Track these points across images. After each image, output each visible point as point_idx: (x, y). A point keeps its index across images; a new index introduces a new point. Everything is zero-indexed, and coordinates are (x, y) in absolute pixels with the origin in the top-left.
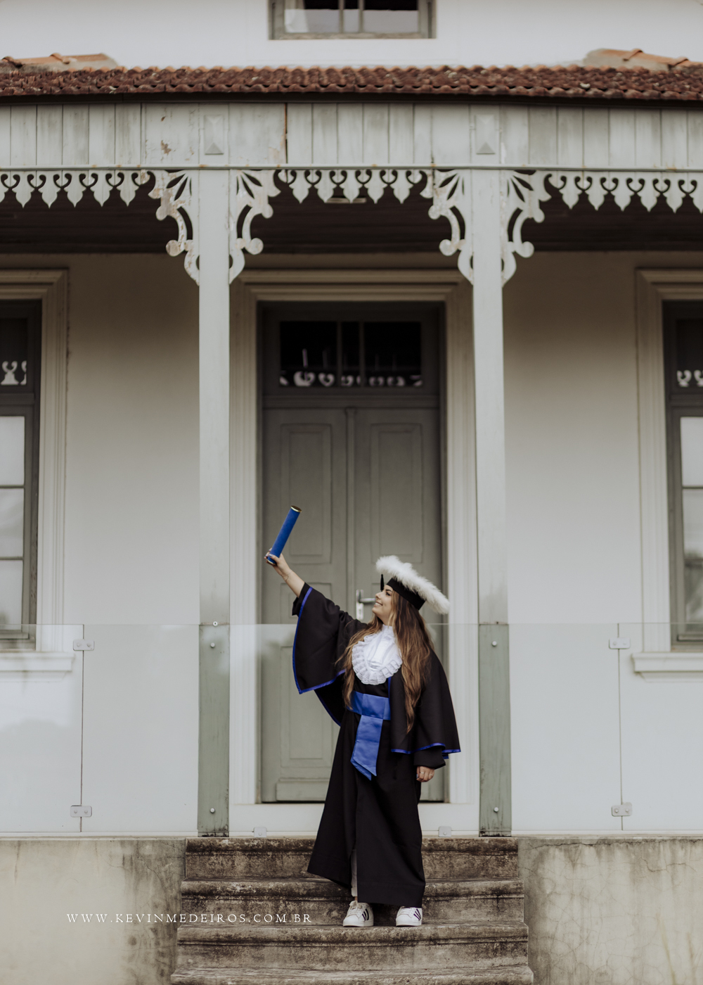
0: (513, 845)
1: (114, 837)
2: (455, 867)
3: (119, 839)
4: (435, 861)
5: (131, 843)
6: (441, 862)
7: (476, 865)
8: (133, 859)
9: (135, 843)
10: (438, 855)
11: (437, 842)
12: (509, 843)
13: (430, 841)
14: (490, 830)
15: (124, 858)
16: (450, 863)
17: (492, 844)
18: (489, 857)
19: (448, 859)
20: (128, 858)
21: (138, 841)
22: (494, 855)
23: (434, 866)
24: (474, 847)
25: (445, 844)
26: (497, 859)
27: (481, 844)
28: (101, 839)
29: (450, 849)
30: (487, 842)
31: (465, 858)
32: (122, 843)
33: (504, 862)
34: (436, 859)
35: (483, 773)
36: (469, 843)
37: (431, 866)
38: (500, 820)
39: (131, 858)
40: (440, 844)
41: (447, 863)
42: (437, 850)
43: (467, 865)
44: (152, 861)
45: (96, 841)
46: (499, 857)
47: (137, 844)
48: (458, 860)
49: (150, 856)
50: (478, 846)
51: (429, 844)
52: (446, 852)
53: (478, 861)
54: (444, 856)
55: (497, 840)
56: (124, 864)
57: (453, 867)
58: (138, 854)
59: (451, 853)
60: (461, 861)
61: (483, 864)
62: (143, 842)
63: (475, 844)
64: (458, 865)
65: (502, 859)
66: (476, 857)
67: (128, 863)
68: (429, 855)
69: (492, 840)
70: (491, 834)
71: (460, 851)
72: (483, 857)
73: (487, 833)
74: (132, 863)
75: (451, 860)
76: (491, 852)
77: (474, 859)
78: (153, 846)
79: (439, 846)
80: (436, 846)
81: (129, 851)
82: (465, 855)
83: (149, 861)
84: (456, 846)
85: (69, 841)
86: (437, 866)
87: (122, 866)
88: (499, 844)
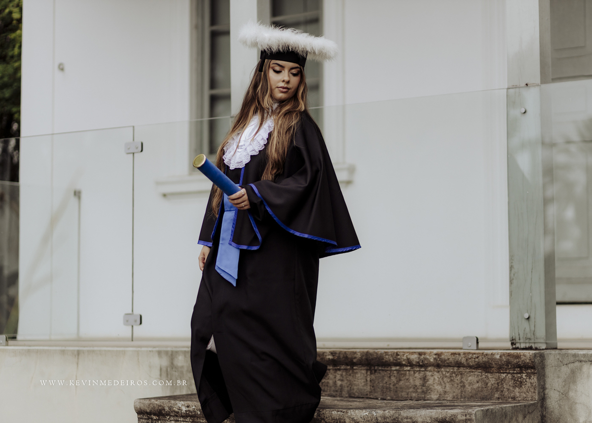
0: (528, 361)
1: (154, 347)
2: (467, 386)
3: (157, 349)
4: (445, 379)
5: (166, 352)
6: (451, 380)
7: (489, 385)
8: (169, 370)
9: (170, 353)
10: (448, 372)
11: (443, 357)
12: (523, 358)
13: (436, 355)
14: (521, 341)
15: (161, 369)
16: (461, 382)
17: (504, 358)
18: (504, 375)
19: (459, 377)
20: (164, 369)
21: (172, 351)
22: (509, 373)
23: (444, 385)
24: (485, 363)
25: (452, 358)
26: (513, 378)
27: (492, 359)
28: (143, 349)
29: (459, 365)
30: (498, 357)
31: (478, 376)
32: (159, 353)
33: (521, 382)
34: (446, 377)
35: (513, 271)
36: (478, 357)
37: (440, 384)
38: (533, 328)
39: (167, 370)
40: (446, 358)
41: (458, 382)
42: (445, 366)
43: (480, 384)
44: (185, 373)
45: (138, 352)
46: (515, 375)
47: (172, 355)
48: (470, 378)
49: (182, 367)
50: (488, 362)
51: (435, 359)
52: (456, 369)
53: (492, 379)
54: (455, 373)
55: (509, 355)
56: (161, 375)
57: (464, 386)
58: (172, 365)
59: (461, 369)
60: (473, 380)
61: (498, 384)
62: (177, 352)
63: (484, 360)
64: (470, 384)
65: (518, 378)
66: (489, 375)
67: (164, 374)
68: (438, 372)
69: (504, 355)
70: (523, 346)
71: (471, 367)
72: (497, 374)
73: (518, 345)
74: (167, 374)
75: (462, 378)
76: (506, 370)
77: (487, 377)
78: (185, 356)
79: (445, 361)
80: (443, 361)
81: (165, 362)
82: (478, 372)
83: (182, 373)
84: (463, 361)
85: (117, 351)
86: (448, 385)
87: (159, 377)
88: (511, 359)
